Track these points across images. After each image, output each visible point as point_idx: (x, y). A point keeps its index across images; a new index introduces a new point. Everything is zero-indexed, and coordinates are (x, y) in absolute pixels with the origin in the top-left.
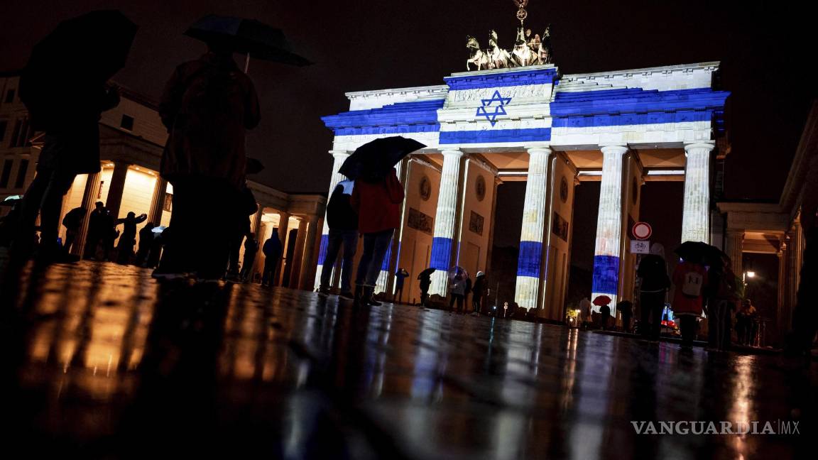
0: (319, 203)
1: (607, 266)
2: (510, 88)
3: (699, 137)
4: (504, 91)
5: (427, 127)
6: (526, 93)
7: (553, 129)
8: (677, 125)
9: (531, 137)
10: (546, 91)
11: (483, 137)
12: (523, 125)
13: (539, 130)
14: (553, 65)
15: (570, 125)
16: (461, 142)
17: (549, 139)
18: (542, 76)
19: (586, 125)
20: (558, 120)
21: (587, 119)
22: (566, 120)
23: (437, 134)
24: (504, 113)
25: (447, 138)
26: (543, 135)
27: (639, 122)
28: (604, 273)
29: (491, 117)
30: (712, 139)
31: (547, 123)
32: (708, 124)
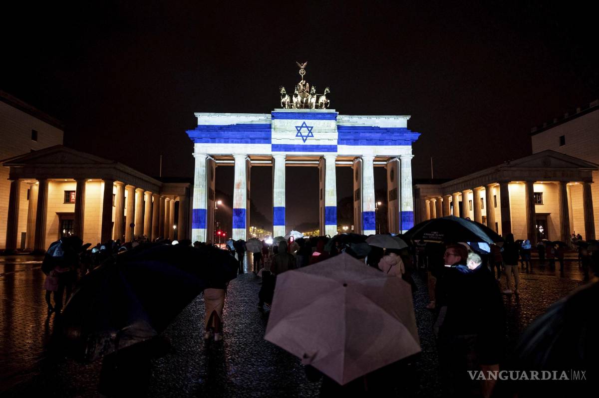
0: (186, 188)
1: (371, 217)
2: (311, 121)
3: (407, 153)
4: (309, 122)
5: (262, 141)
6: (321, 124)
7: (338, 146)
8: (397, 146)
9: (326, 150)
10: (333, 124)
11: (299, 148)
12: (321, 143)
13: (331, 146)
14: (335, 110)
15: (347, 144)
16: (285, 151)
17: (336, 151)
18: (329, 116)
19: (354, 145)
20: (341, 141)
21: (356, 142)
22: (345, 141)
23: (270, 146)
24: (312, 136)
25: (276, 148)
26: (333, 149)
27: (381, 144)
28: (370, 220)
29: (305, 138)
30: (413, 154)
31: (335, 143)
32: (410, 147)
